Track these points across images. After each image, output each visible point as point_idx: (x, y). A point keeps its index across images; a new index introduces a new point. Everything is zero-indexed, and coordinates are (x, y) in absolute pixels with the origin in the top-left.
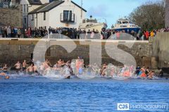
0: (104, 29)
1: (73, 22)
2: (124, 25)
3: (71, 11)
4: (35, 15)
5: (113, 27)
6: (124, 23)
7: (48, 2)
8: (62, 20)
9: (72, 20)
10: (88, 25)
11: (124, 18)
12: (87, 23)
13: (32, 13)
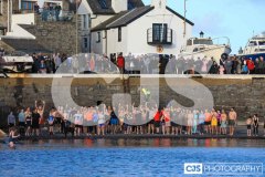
0: (225, 56)
1: (170, 44)
2: (261, 47)
3: (166, 25)
4: (103, 32)
5: (241, 51)
6: (261, 43)
7: (126, 9)
8: (151, 40)
9: (169, 40)
10: (196, 50)
11: (261, 36)
12: (194, 46)
13: (98, 29)
